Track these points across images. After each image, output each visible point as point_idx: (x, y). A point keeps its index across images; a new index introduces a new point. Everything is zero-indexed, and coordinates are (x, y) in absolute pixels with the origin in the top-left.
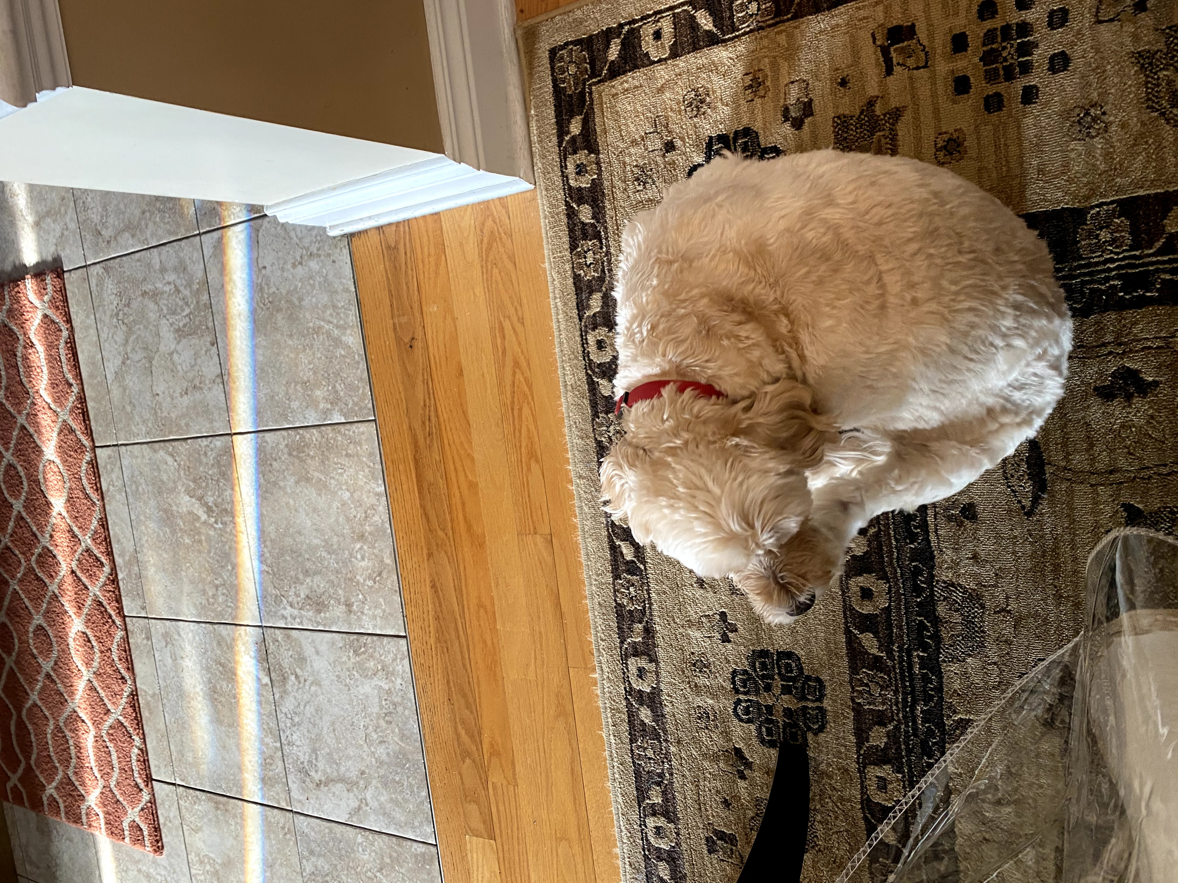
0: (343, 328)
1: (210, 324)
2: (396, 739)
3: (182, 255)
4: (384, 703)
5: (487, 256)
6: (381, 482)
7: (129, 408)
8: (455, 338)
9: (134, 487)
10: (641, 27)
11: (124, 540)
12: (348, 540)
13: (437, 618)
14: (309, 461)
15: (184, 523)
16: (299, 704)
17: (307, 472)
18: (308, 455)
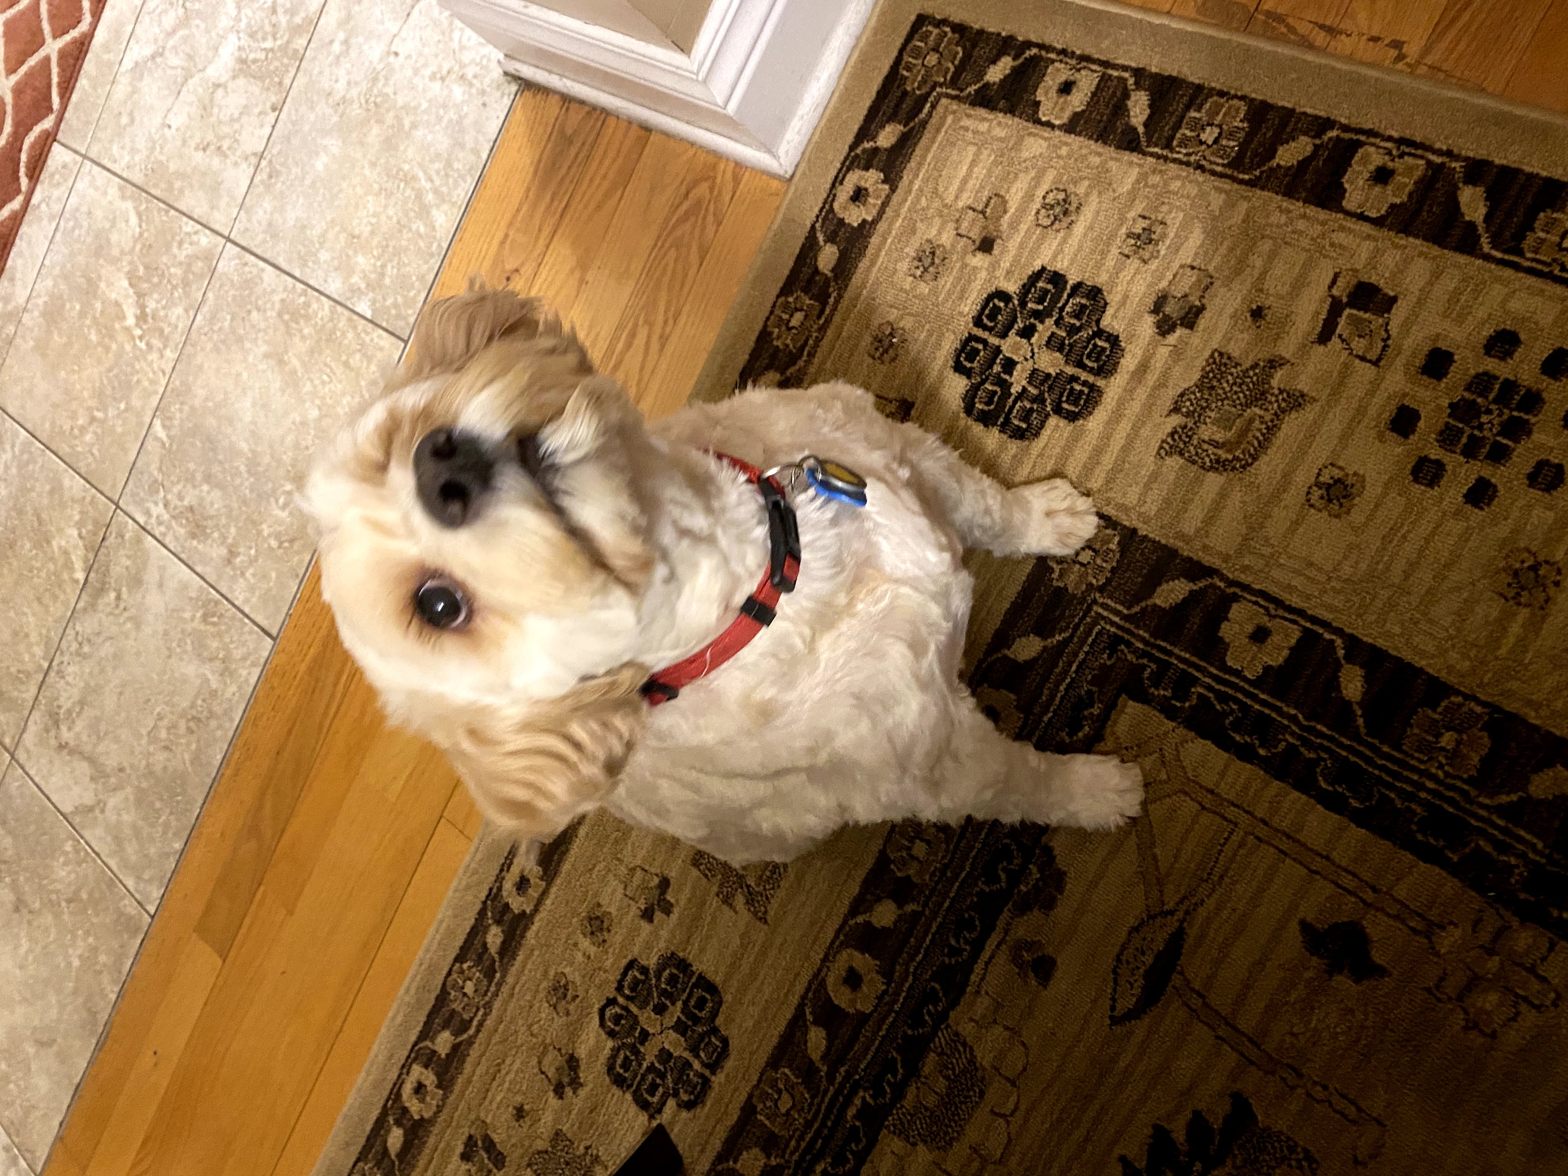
0: (441, 198)
1: (287, 82)
2: (186, 757)
4: (199, 702)
7: (124, 120)
9: (71, 223)
10: (1053, 62)
11: (18, 283)
12: (282, 472)
13: (325, 643)
14: (297, 339)
15: (102, 312)
16: (98, 634)
17: (286, 352)
18: (301, 331)
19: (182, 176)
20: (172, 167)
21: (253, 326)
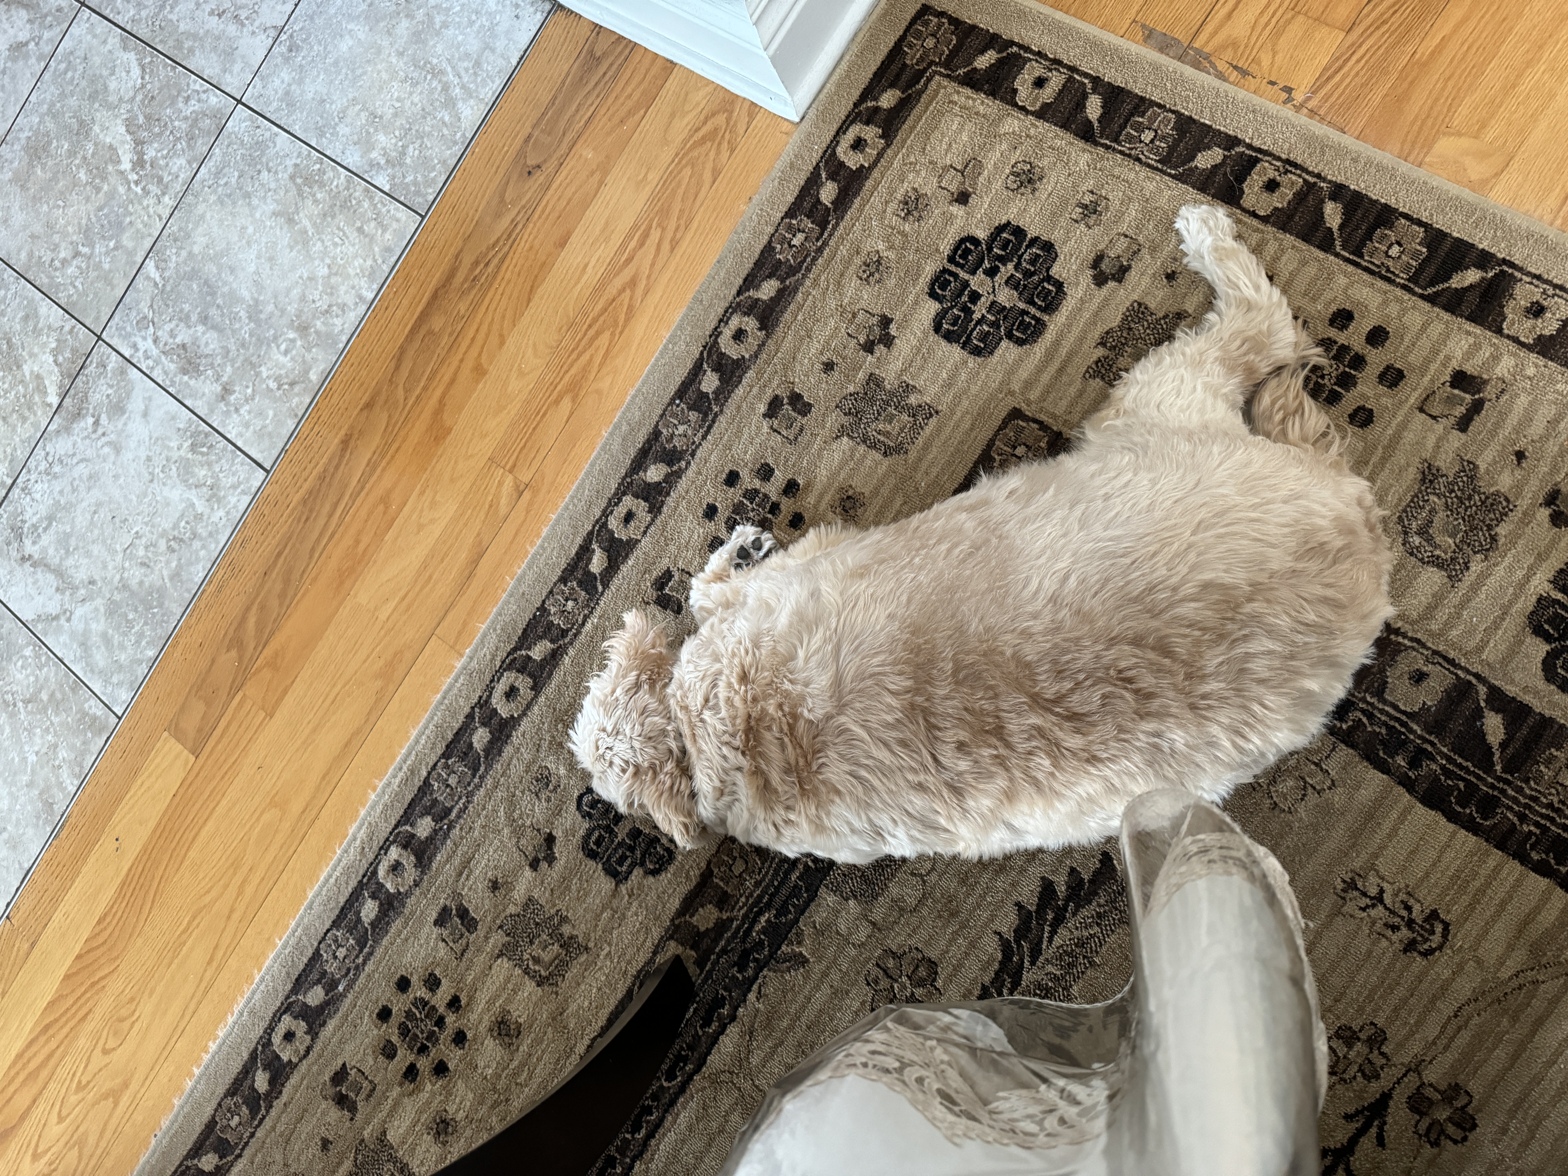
0: (469, 94)
2: (165, 573)
5: (691, 149)
8: (585, 204)
9: (63, 65)
10: (1030, 60)
12: (285, 321)
13: (322, 478)
14: (309, 202)
15: (93, 155)
16: (74, 455)
17: (297, 212)
18: (314, 195)
19: (195, 37)
20: (182, 27)
21: (263, 185)
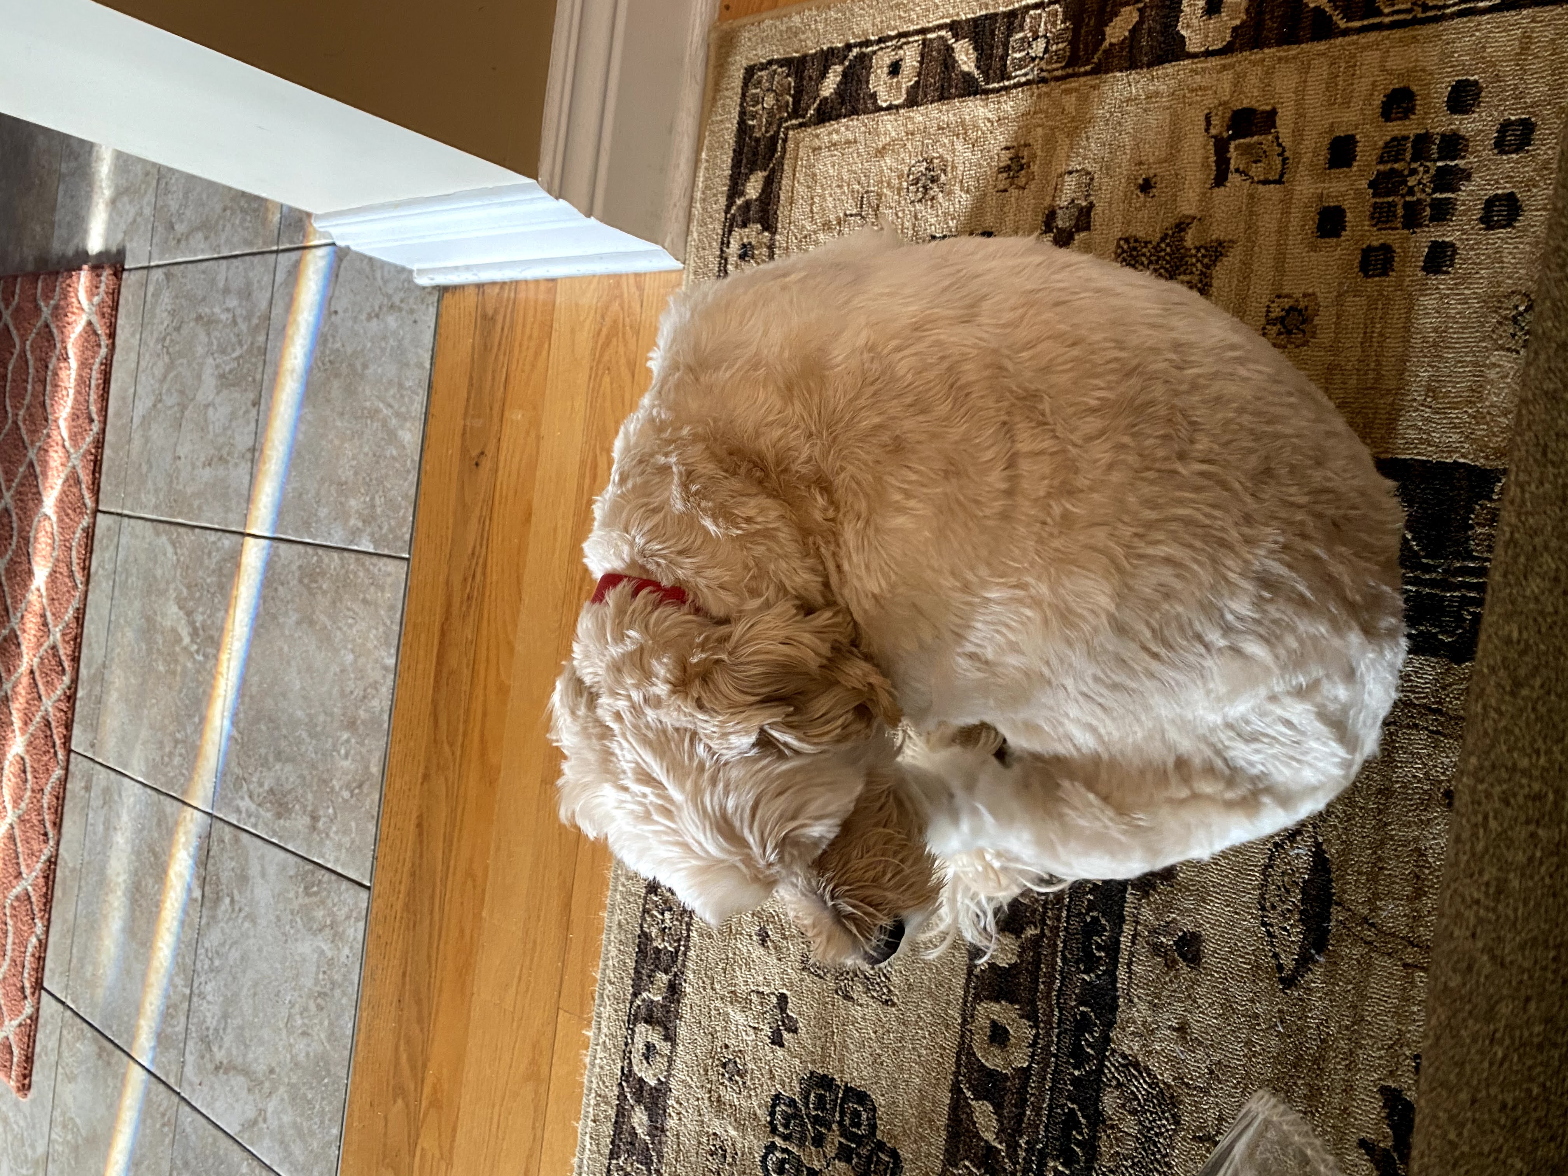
0: (403, 417)
1: (258, 377)
3: (251, 274)
4: (321, 976)
5: (601, 356)
6: (393, 651)
7: (145, 468)
8: (533, 466)
9: (124, 577)
10: (875, 52)
11: (95, 646)
12: (336, 724)
15: (163, 644)
16: (224, 944)
17: (314, 612)
18: (320, 588)
19: (198, 494)
20: (189, 491)
